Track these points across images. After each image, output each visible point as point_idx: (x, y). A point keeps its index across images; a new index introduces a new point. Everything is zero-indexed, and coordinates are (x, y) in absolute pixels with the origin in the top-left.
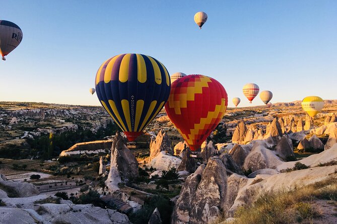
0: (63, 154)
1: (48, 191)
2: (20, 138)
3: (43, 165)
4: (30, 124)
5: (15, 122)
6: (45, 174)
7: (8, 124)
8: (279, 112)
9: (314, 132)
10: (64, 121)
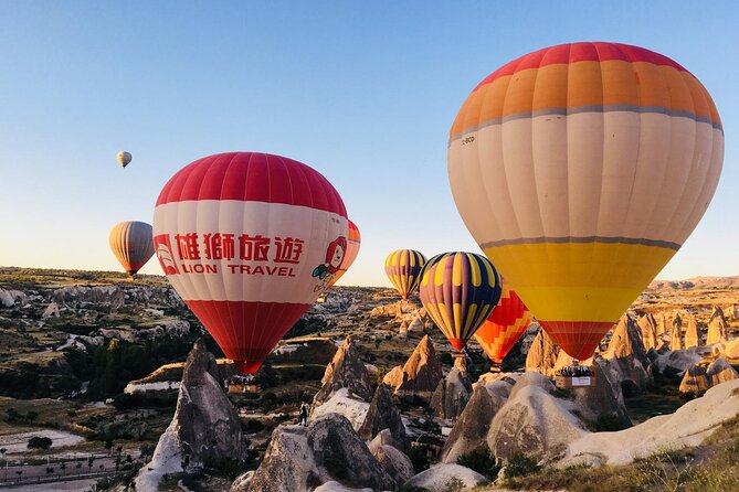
0: (130, 388)
1: (39, 483)
2: (54, 350)
3: (75, 415)
4: (85, 318)
5: (53, 314)
6: (72, 436)
7: (39, 317)
8: (651, 303)
9: (721, 351)
10: (161, 313)
